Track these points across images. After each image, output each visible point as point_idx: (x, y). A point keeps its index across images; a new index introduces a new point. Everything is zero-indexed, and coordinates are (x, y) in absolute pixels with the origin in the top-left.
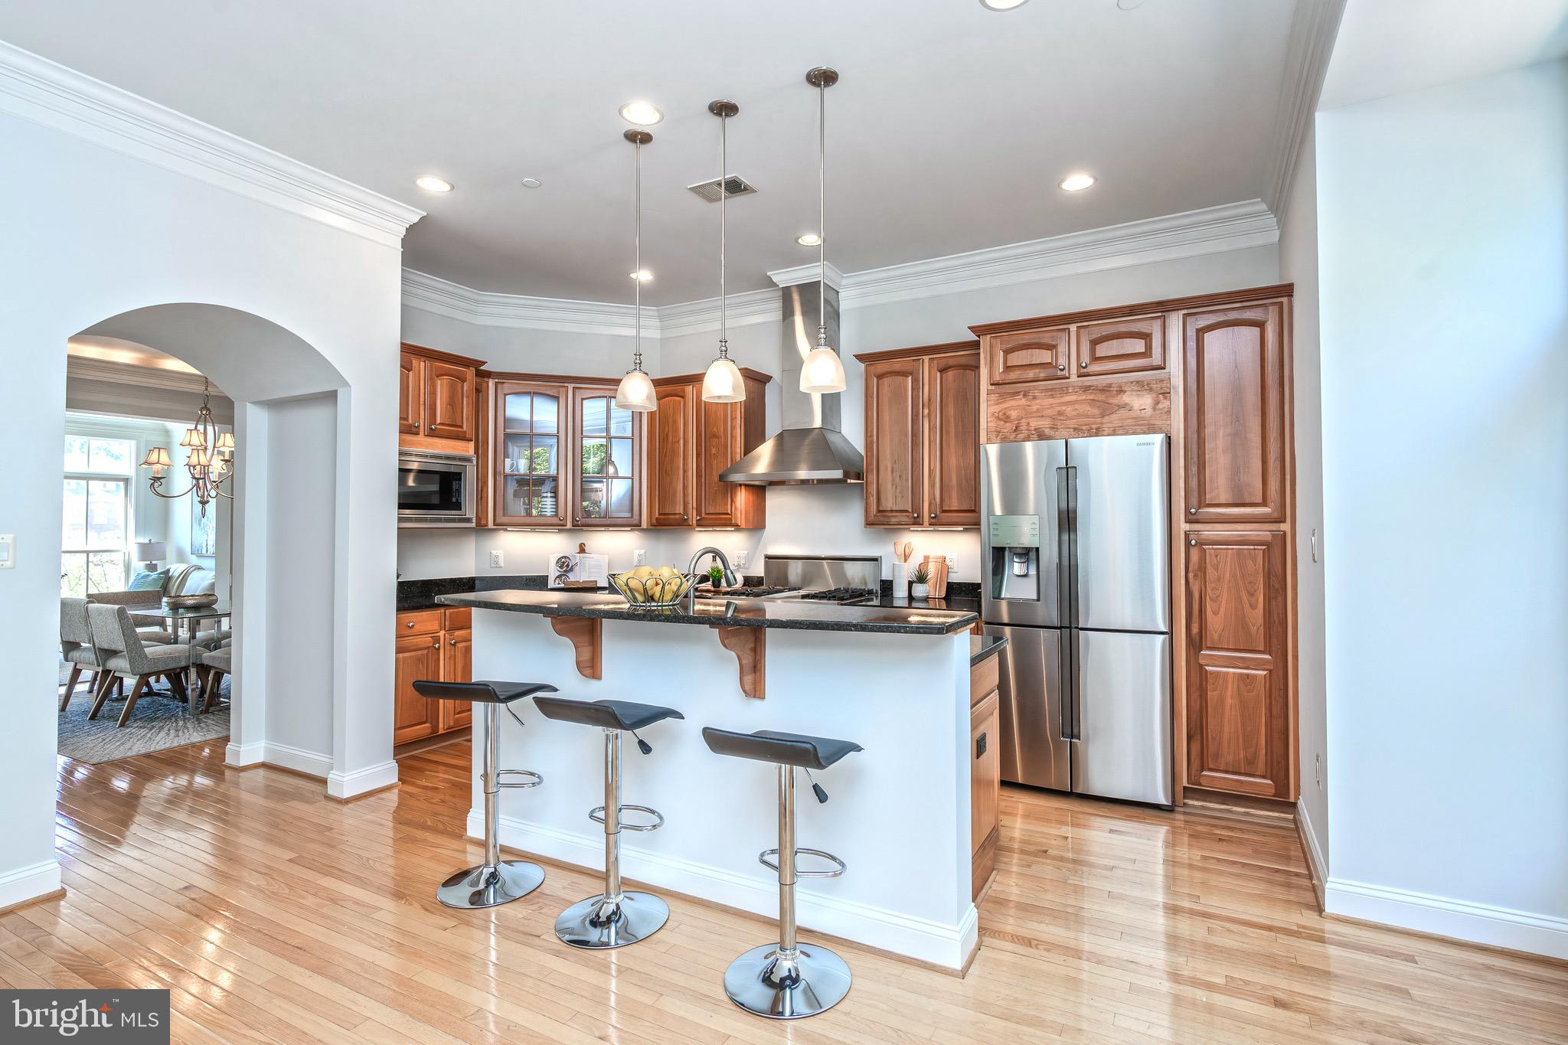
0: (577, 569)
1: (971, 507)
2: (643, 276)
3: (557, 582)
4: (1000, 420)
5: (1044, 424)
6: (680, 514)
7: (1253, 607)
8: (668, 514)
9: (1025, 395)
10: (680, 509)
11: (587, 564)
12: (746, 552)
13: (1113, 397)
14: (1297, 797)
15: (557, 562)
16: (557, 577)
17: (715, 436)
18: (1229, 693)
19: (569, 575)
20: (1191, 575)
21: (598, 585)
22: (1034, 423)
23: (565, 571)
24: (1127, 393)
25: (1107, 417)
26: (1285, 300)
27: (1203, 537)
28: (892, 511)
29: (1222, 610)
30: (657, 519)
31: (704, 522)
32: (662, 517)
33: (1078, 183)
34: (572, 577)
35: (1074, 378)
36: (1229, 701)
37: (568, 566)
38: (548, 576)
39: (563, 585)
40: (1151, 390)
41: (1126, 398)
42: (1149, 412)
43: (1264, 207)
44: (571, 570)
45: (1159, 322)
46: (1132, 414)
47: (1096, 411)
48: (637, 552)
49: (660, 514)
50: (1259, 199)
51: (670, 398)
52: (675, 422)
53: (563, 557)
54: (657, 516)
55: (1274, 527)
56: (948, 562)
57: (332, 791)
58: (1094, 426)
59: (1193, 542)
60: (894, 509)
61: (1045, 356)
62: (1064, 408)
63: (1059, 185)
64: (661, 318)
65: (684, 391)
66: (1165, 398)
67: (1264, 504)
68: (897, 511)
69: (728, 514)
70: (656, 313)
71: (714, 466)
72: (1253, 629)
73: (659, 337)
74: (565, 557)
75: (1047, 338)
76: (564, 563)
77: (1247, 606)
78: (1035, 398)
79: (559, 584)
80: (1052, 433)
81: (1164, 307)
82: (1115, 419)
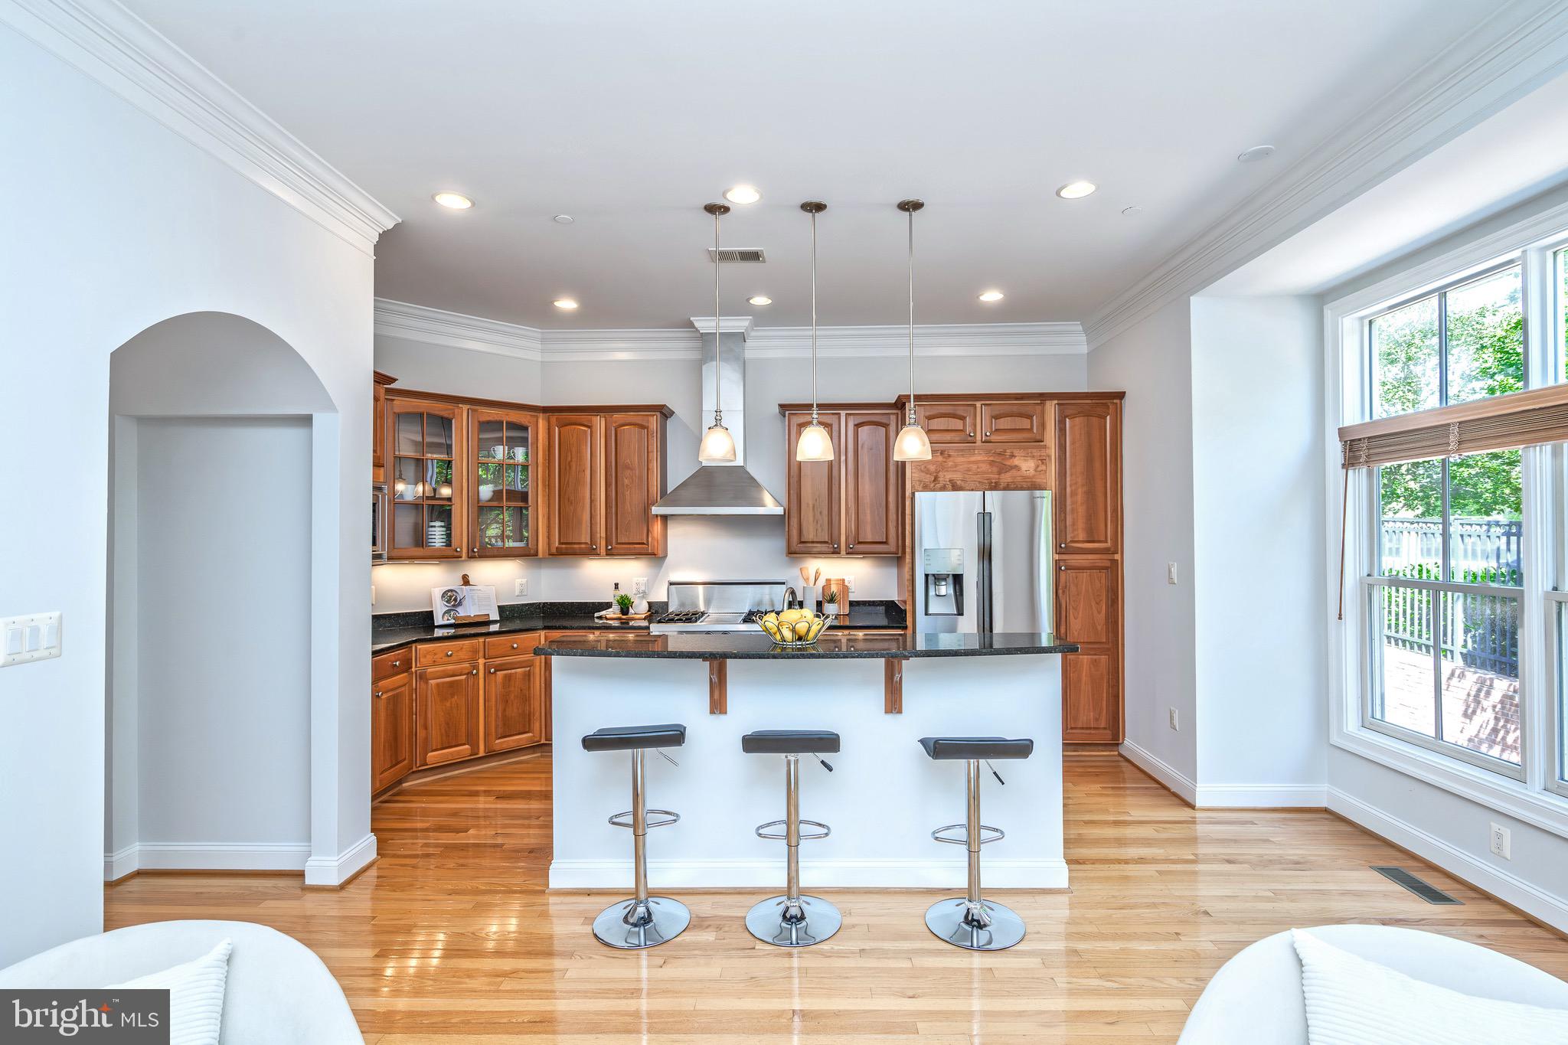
0: (465, 603)
1: (883, 539)
2: (567, 304)
3: (446, 618)
4: (922, 471)
5: (957, 477)
6: (586, 543)
7: (1099, 613)
8: (575, 543)
9: (942, 454)
10: (585, 538)
11: (476, 598)
12: (646, 579)
13: (1007, 459)
14: (1123, 739)
15: (443, 596)
16: (445, 613)
17: (627, 467)
18: (1084, 674)
19: (459, 609)
20: (1060, 592)
21: (491, 619)
22: (949, 476)
23: (453, 606)
24: (1017, 458)
25: (1003, 475)
26: (1118, 401)
27: (1070, 564)
28: (813, 542)
29: (1080, 615)
30: (557, 548)
31: (615, 551)
32: (564, 546)
33: (992, 296)
34: (462, 612)
35: (979, 443)
36: (1084, 678)
37: (455, 600)
38: (432, 611)
39: (453, 621)
40: (1033, 457)
41: (1016, 461)
42: (1032, 472)
43: (1081, 328)
44: (460, 604)
45: (1039, 408)
46: (1019, 473)
47: (995, 469)
48: (519, 581)
49: (560, 543)
50: (1079, 323)
51: (574, 426)
52: (579, 452)
53: (449, 591)
54: (557, 544)
55: (1110, 557)
56: (846, 583)
57: (309, 880)
58: (993, 481)
59: (1063, 568)
60: (815, 540)
61: (957, 424)
62: (971, 465)
63: (978, 297)
64: (543, 340)
65: (591, 421)
66: (1043, 463)
67: (1106, 542)
68: (817, 542)
69: (643, 544)
70: (539, 336)
71: (628, 498)
72: (1099, 628)
73: (540, 359)
74: (451, 591)
75: (960, 411)
76: (451, 597)
77: (1095, 612)
78: (949, 456)
79: (448, 620)
80: (963, 484)
81: (1043, 397)
82: (1006, 478)
